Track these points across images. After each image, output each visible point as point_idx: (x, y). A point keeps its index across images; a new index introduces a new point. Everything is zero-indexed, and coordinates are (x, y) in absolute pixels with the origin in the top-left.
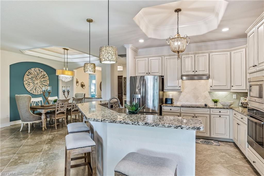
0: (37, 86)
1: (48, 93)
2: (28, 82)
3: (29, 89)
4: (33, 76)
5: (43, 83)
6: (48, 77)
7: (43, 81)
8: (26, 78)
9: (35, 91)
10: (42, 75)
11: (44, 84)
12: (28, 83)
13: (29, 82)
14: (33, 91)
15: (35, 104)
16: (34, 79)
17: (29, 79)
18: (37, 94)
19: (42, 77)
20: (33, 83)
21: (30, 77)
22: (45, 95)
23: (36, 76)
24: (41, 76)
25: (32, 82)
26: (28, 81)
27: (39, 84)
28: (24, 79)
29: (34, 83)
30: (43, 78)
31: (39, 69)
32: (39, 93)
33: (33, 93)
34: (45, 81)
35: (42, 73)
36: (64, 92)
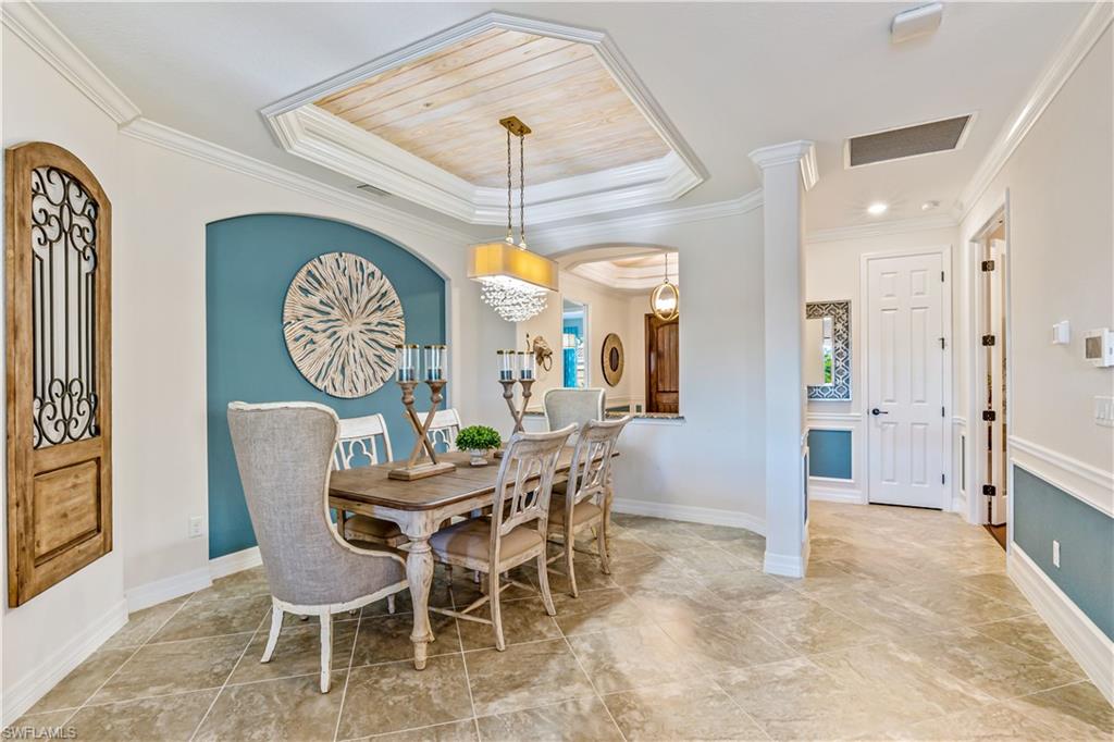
0: (352, 351)
1: (428, 388)
2: (306, 328)
3: (311, 366)
4: (331, 295)
5: (379, 337)
6: (400, 307)
7: (379, 328)
8: (295, 303)
9: (338, 378)
10: (374, 292)
11: (383, 342)
12: (308, 332)
13: (311, 329)
14: (333, 380)
15: (347, 454)
16: (336, 313)
17: (314, 313)
18: (348, 395)
19: (374, 305)
20: (329, 338)
21: (314, 300)
22: (412, 403)
23: (346, 299)
24: (367, 299)
25: (324, 331)
26: (307, 322)
27: (359, 342)
28: (288, 313)
29: (335, 333)
30: (379, 308)
31: (359, 259)
32: (361, 392)
33: (330, 391)
34: (387, 324)
35: (375, 285)
36: (507, 383)
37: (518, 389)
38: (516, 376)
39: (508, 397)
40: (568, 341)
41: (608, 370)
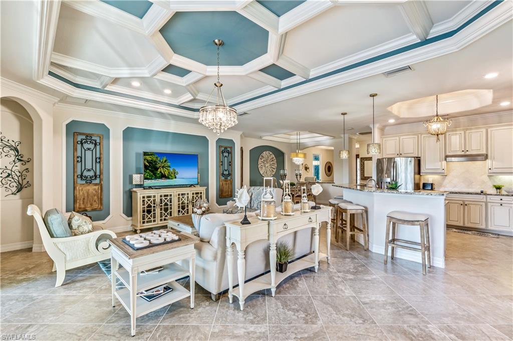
3: (262, 172)
5: (272, 166)
6: (276, 160)
7: (272, 164)
9: (266, 174)
10: (271, 158)
12: (261, 166)
16: (265, 162)
21: (262, 160)
23: (267, 160)
25: (264, 166)
26: (261, 164)
27: (269, 168)
30: (272, 161)
31: (269, 152)
34: (274, 164)
35: (272, 156)
36: (297, 176)
37: (299, 176)
38: (298, 174)
39: (297, 178)
40: (315, 163)
41: (327, 172)
